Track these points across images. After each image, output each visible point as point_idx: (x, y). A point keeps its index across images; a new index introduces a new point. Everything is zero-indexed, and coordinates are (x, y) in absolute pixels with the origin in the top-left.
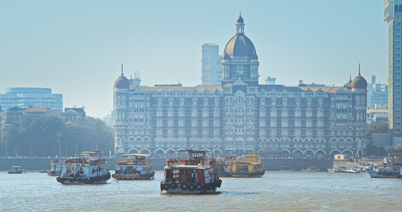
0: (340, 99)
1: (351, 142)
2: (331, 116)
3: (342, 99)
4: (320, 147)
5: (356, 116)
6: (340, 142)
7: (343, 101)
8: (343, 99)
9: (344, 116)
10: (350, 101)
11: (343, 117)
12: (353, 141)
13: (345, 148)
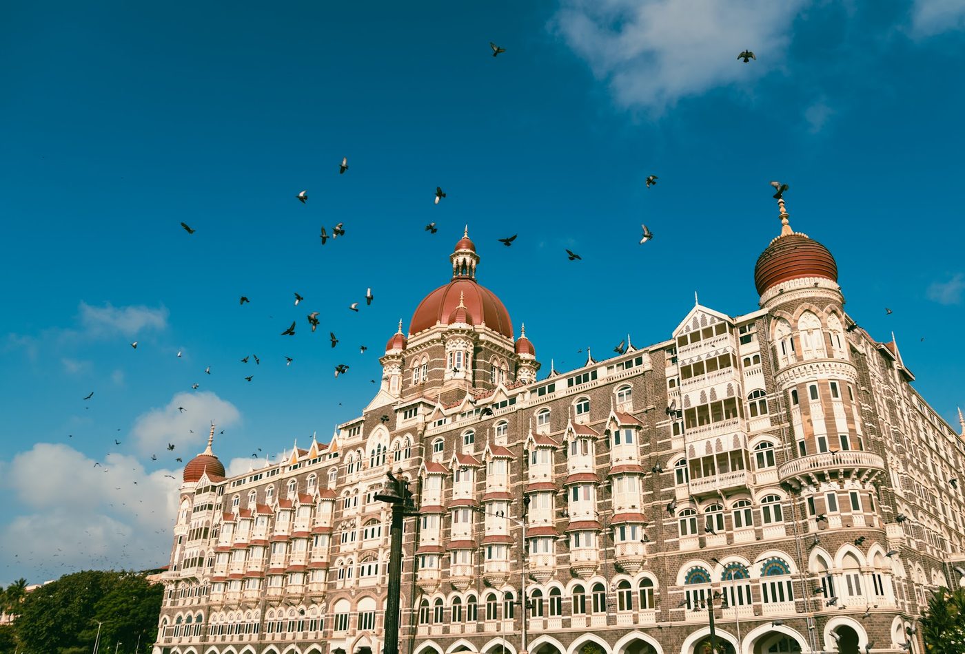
0: (695, 360)
1: (784, 579)
2: (673, 454)
3: (704, 358)
4: (635, 623)
5: (791, 428)
6: (728, 585)
7: (712, 364)
8: (709, 355)
9: (723, 439)
10: (751, 357)
11: (718, 441)
12: (793, 569)
13: (759, 618)
